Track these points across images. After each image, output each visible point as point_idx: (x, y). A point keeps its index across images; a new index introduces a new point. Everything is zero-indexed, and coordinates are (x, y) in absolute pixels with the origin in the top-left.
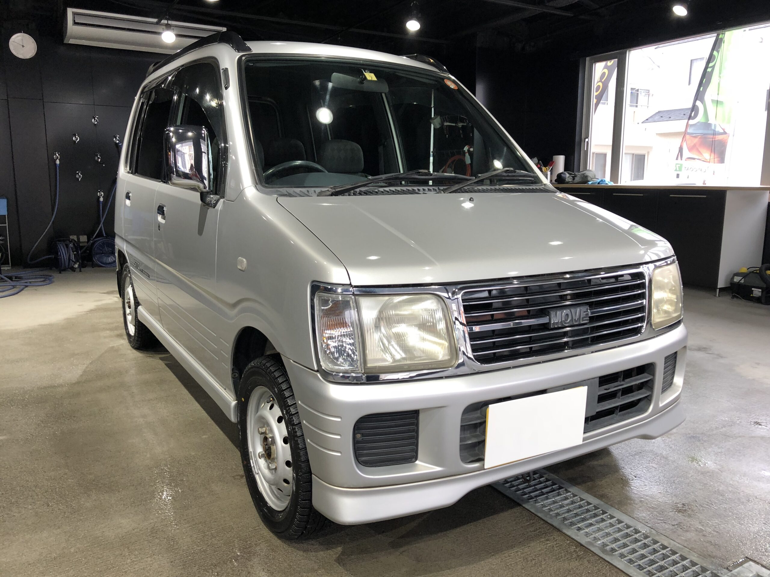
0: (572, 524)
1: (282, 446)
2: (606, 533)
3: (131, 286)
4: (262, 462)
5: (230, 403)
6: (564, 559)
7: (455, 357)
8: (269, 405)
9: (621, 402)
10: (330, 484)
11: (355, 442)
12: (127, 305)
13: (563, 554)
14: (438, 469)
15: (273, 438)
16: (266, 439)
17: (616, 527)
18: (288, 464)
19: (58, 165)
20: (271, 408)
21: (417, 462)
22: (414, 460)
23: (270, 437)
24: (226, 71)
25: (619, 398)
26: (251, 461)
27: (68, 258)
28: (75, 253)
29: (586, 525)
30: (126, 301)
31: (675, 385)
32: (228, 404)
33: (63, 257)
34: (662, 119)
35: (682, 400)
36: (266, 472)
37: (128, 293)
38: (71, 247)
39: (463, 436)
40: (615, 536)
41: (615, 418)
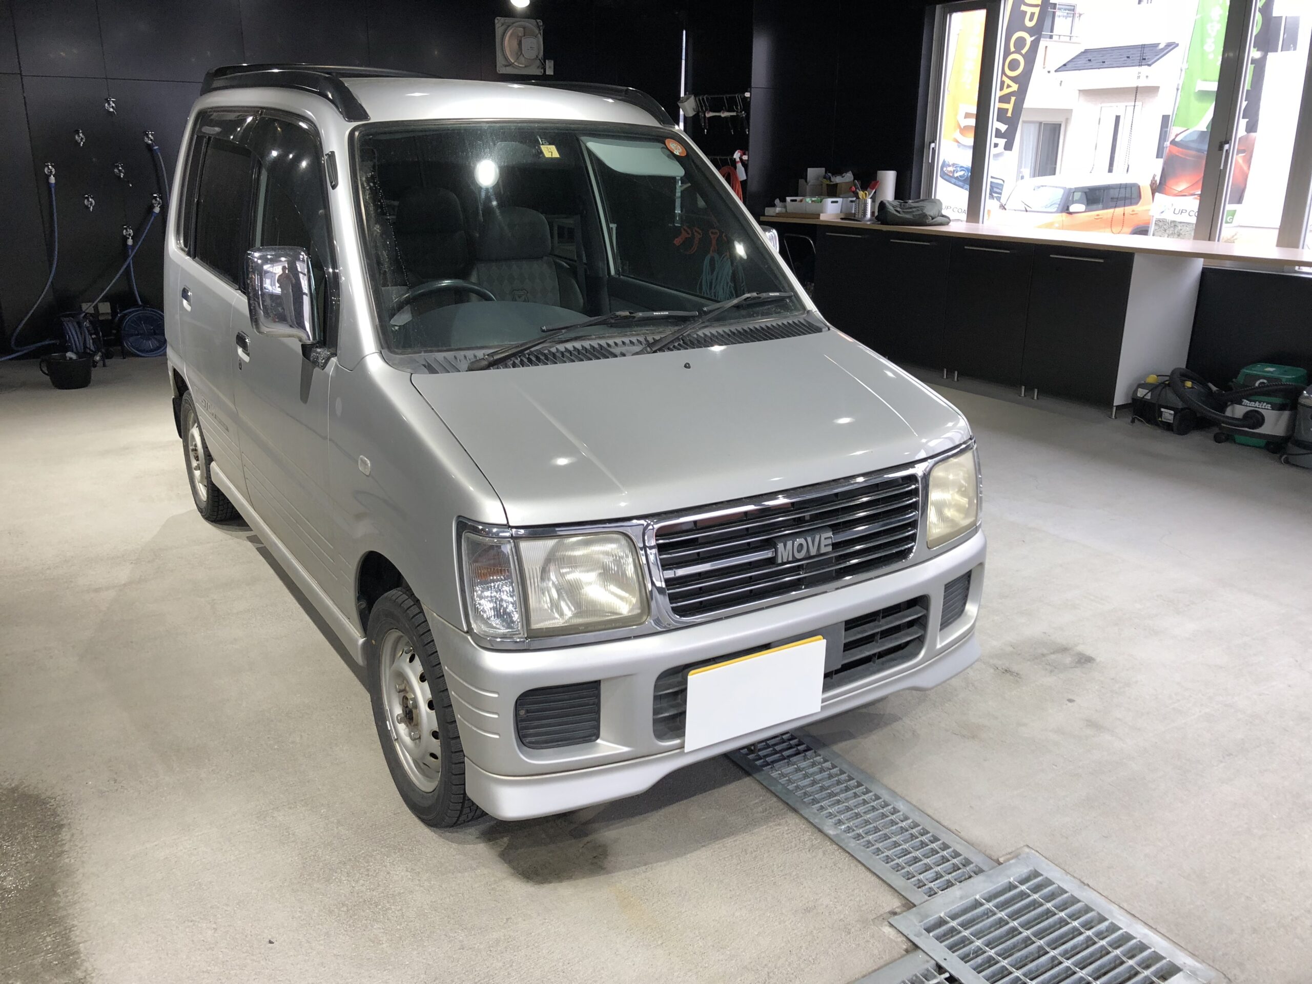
0: (815, 801)
1: (427, 713)
2: (855, 813)
3: (196, 425)
4: (402, 728)
5: (357, 641)
6: (793, 849)
7: (647, 610)
8: (409, 655)
9: (879, 647)
10: (486, 771)
11: (518, 720)
12: (192, 455)
13: (793, 844)
14: (625, 749)
15: (415, 700)
16: (405, 699)
17: (869, 805)
18: (435, 735)
19: (54, 185)
20: (412, 659)
21: (599, 741)
22: (594, 738)
23: (412, 699)
24: (332, 156)
25: (877, 642)
26: (388, 722)
27: (82, 344)
28: (94, 336)
29: (833, 802)
30: (191, 448)
31: (966, 614)
32: (354, 641)
33: (74, 345)
34: (1090, 64)
35: (976, 631)
36: (407, 740)
37: (193, 436)
38: (87, 328)
39: (659, 706)
40: (865, 818)
41: (871, 669)
